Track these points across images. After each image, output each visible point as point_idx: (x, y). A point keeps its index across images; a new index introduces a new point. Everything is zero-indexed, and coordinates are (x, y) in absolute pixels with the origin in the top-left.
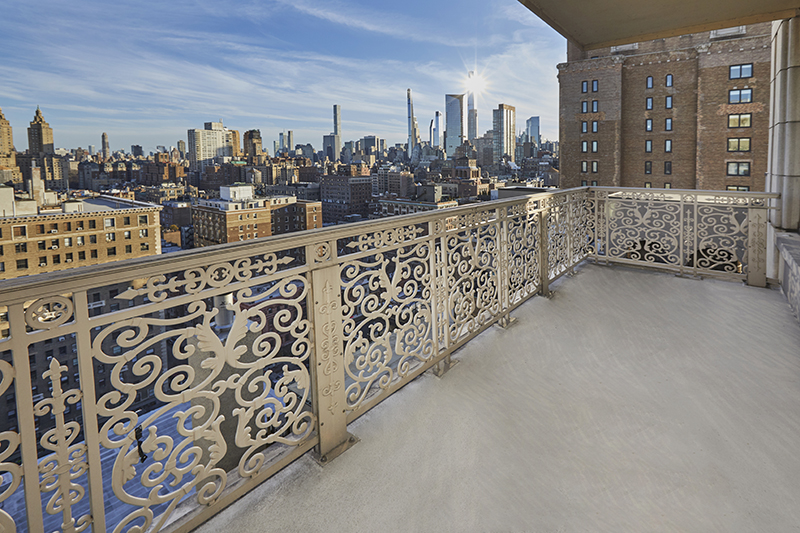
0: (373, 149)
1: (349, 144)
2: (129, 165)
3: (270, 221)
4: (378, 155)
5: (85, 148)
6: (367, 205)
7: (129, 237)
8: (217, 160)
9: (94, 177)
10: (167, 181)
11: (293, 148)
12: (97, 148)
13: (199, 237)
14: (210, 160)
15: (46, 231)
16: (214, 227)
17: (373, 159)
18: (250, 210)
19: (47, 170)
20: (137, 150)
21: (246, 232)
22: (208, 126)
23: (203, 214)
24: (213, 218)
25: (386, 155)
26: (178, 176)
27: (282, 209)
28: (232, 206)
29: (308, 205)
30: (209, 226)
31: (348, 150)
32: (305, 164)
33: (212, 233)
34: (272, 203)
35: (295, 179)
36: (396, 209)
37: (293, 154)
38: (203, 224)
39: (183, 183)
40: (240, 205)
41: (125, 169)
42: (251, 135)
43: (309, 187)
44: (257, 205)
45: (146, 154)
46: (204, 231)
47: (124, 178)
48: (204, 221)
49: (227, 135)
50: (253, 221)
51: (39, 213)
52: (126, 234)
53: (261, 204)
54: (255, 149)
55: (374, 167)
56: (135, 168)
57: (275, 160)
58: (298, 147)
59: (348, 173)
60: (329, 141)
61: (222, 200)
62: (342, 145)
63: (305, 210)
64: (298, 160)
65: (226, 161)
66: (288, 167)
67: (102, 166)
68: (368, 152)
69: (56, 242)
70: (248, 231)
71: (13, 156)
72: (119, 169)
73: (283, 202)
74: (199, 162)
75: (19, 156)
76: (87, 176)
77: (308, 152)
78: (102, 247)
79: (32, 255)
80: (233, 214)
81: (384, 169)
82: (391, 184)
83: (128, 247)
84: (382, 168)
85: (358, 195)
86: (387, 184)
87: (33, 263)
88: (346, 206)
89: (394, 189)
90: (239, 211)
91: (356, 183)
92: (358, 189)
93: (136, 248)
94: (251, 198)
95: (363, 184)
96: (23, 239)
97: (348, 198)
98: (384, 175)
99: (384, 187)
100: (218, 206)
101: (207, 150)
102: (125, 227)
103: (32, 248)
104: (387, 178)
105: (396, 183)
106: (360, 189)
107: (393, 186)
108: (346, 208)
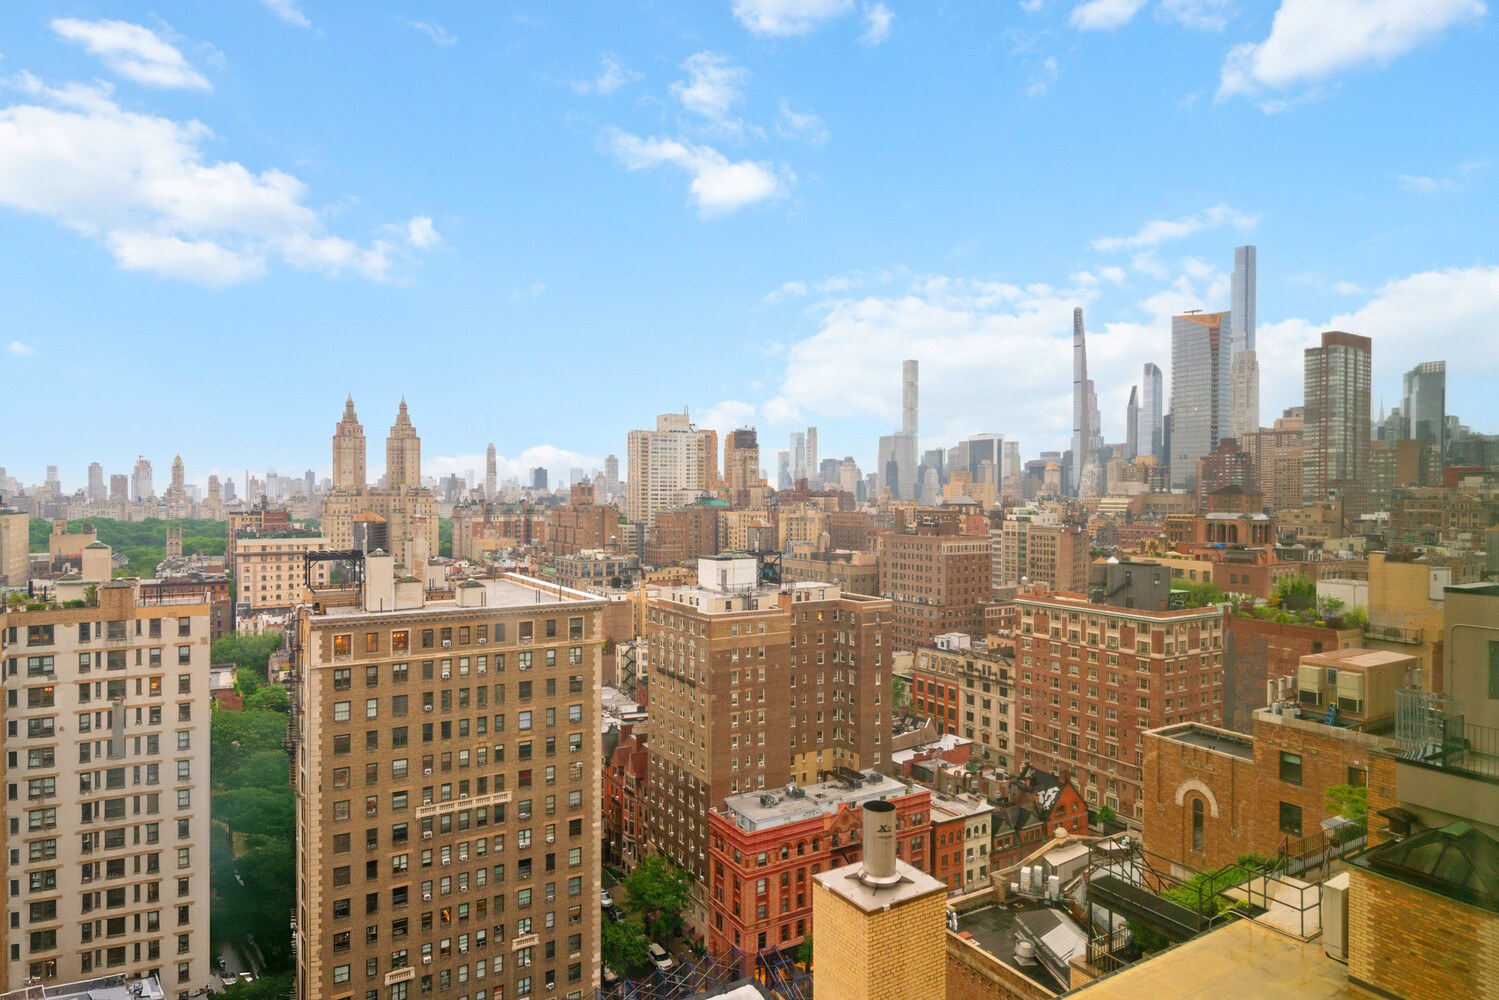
1: (933, 456)
3: (787, 640)
5: (462, 475)
7: (554, 663)
8: (676, 497)
13: (659, 669)
14: (664, 498)
15: (435, 641)
16: (686, 648)
18: (751, 614)
20: (540, 476)
23: (666, 618)
24: (686, 630)
26: (607, 533)
27: (811, 615)
29: (866, 607)
30: (676, 646)
33: (682, 662)
34: (794, 600)
35: (827, 542)
39: (617, 547)
40: (734, 601)
41: (522, 520)
42: (741, 440)
43: (855, 561)
46: (667, 658)
47: (520, 537)
48: (667, 634)
50: (758, 639)
52: (549, 655)
53: (773, 601)
55: (994, 513)
61: (702, 588)
62: (922, 458)
63: (859, 617)
65: (691, 501)
70: (748, 662)
73: (815, 598)
74: (645, 502)
75: (373, 492)
78: (512, 679)
79: (414, 687)
80: (723, 622)
81: (1018, 519)
82: (1033, 558)
83: (551, 682)
84: (1014, 517)
85: (962, 584)
86: (1024, 556)
87: (415, 703)
88: (935, 612)
89: (1040, 571)
90: (733, 615)
91: (957, 553)
92: (962, 569)
93: (562, 686)
94: (754, 585)
95: (974, 556)
96: (405, 656)
97: (939, 590)
98: (1019, 534)
99: (1017, 565)
100: (694, 601)
101: (659, 476)
102: (548, 642)
103: (415, 675)
104: (1025, 542)
105: (1046, 556)
106: (966, 569)
107: (1039, 563)
108: (935, 616)
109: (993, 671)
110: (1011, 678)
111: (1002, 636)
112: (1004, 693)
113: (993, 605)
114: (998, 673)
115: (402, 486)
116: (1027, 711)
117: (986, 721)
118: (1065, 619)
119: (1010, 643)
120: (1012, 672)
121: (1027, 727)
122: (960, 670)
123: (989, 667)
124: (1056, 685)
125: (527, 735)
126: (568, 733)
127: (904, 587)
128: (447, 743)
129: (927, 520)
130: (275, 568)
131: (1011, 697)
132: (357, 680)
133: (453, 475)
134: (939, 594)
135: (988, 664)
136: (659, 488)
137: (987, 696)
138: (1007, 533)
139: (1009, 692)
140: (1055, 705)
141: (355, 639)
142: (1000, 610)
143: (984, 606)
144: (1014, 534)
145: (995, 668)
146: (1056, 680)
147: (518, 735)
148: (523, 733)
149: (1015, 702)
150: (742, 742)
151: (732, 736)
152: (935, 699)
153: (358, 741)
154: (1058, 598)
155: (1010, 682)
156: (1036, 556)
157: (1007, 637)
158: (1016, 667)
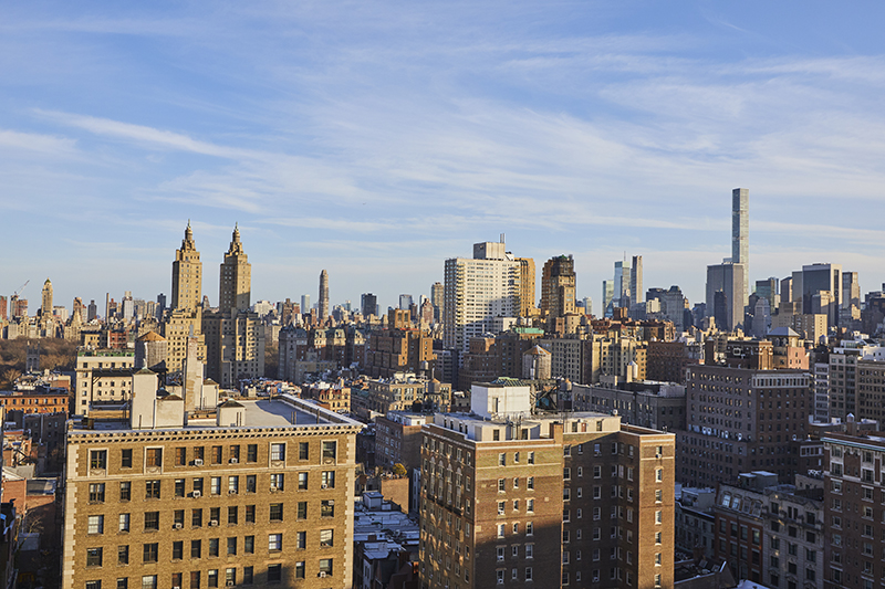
0: (825, 298)
1: (765, 286)
2: (350, 336)
3: (560, 473)
4: (836, 315)
5: (296, 300)
6: (795, 448)
7: (305, 486)
8: (491, 324)
9: (298, 357)
10: (404, 369)
11: (641, 298)
12: (312, 301)
13: (429, 496)
14: (478, 324)
15: (188, 460)
16: (454, 476)
17: (821, 324)
18: (520, 445)
19: (238, 342)
20: (369, 302)
21: (510, 494)
22: (480, 251)
23: (437, 444)
24: (453, 457)
25: (856, 313)
26: (422, 358)
27: (588, 447)
28: (487, 431)
29: (645, 441)
30: (445, 474)
31: (763, 301)
32: (661, 335)
33: (450, 491)
34: (569, 431)
35: (635, 372)
36: (865, 466)
37: (640, 311)
38: (437, 470)
39: (428, 373)
40: (503, 430)
41: (343, 343)
42: (558, 268)
43: (663, 392)
44: (536, 434)
45: (383, 312)
46: (437, 485)
47: (341, 360)
48: (437, 461)
49: (512, 270)
50: (525, 471)
51: (185, 425)
52: (301, 477)
53: (545, 431)
54: (561, 300)
55: (822, 347)
56: (359, 341)
57: (599, 326)
58: (652, 294)
59: (751, 361)
60: (721, 276)
61: (473, 416)
62: (750, 289)
63: (637, 451)
64: (649, 325)
65: (506, 328)
66: (625, 343)
67: (311, 335)
68: (810, 306)
69: (199, 484)
70: (516, 494)
71: (199, 315)
72: (336, 342)
73: (592, 429)
74: (460, 328)
75: (207, 315)
76: (289, 356)
77: (672, 305)
78: (263, 500)
79: (166, 505)
80: (489, 451)
81: (846, 353)
82: (862, 395)
83: (303, 507)
84: (841, 350)
85: (775, 419)
86: (853, 392)
87: (166, 521)
88: (744, 449)
89: (870, 408)
90: (501, 444)
91: (769, 387)
92: (775, 404)
93: (315, 509)
94: (528, 414)
95: (787, 391)
96: (157, 473)
97: (749, 425)
98: (847, 368)
99: (844, 401)
100: (464, 429)
101: (475, 303)
102: (301, 464)
103: (167, 491)
104: (853, 377)
105: (877, 393)
106: (779, 404)
107: (869, 400)
108: (744, 453)
109: (799, 514)
110: (819, 522)
111: (812, 476)
112: (811, 538)
113: (809, 444)
114: (805, 516)
115: (233, 310)
116: (837, 559)
117: (792, 568)
118: (877, 461)
119: (820, 484)
120: (821, 516)
121: (837, 578)
122: (765, 511)
123: (796, 510)
124: (868, 533)
125: (276, 558)
126: (318, 558)
127: (712, 421)
128: (196, 561)
129: (738, 352)
130: (109, 384)
131: (820, 543)
132: (112, 494)
133: (288, 300)
134: (749, 429)
135: (794, 506)
136: (475, 315)
137: (793, 541)
138: (834, 368)
139: (817, 537)
140: (867, 555)
141: (110, 454)
142: (817, 449)
143: (799, 444)
144: (841, 368)
145: (802, 510)
146: (868, 527)
147: (267, 557)
148: (272, 556)
149: (823, 549)
150: (508, 576)
151: (498, 570)
152: (738, 541)
153: (111, 555)
154: (872, 438)
155: (818, 526)
156: (866, 392)
157: (818, 478)
158: (825, 511)
